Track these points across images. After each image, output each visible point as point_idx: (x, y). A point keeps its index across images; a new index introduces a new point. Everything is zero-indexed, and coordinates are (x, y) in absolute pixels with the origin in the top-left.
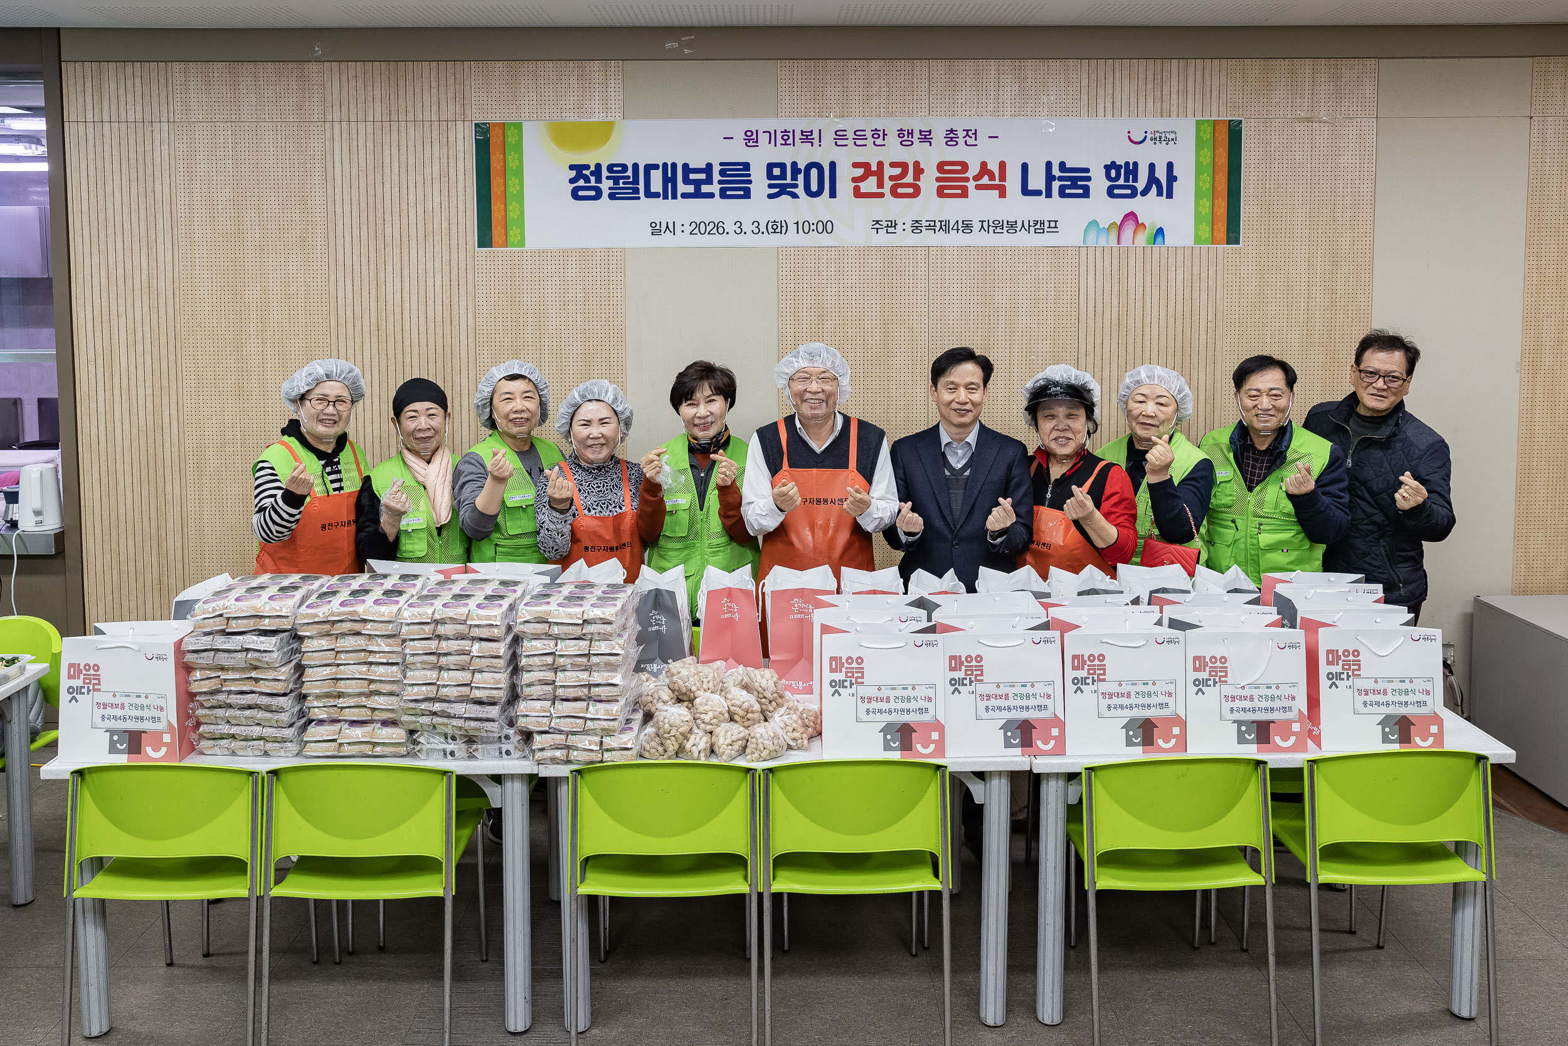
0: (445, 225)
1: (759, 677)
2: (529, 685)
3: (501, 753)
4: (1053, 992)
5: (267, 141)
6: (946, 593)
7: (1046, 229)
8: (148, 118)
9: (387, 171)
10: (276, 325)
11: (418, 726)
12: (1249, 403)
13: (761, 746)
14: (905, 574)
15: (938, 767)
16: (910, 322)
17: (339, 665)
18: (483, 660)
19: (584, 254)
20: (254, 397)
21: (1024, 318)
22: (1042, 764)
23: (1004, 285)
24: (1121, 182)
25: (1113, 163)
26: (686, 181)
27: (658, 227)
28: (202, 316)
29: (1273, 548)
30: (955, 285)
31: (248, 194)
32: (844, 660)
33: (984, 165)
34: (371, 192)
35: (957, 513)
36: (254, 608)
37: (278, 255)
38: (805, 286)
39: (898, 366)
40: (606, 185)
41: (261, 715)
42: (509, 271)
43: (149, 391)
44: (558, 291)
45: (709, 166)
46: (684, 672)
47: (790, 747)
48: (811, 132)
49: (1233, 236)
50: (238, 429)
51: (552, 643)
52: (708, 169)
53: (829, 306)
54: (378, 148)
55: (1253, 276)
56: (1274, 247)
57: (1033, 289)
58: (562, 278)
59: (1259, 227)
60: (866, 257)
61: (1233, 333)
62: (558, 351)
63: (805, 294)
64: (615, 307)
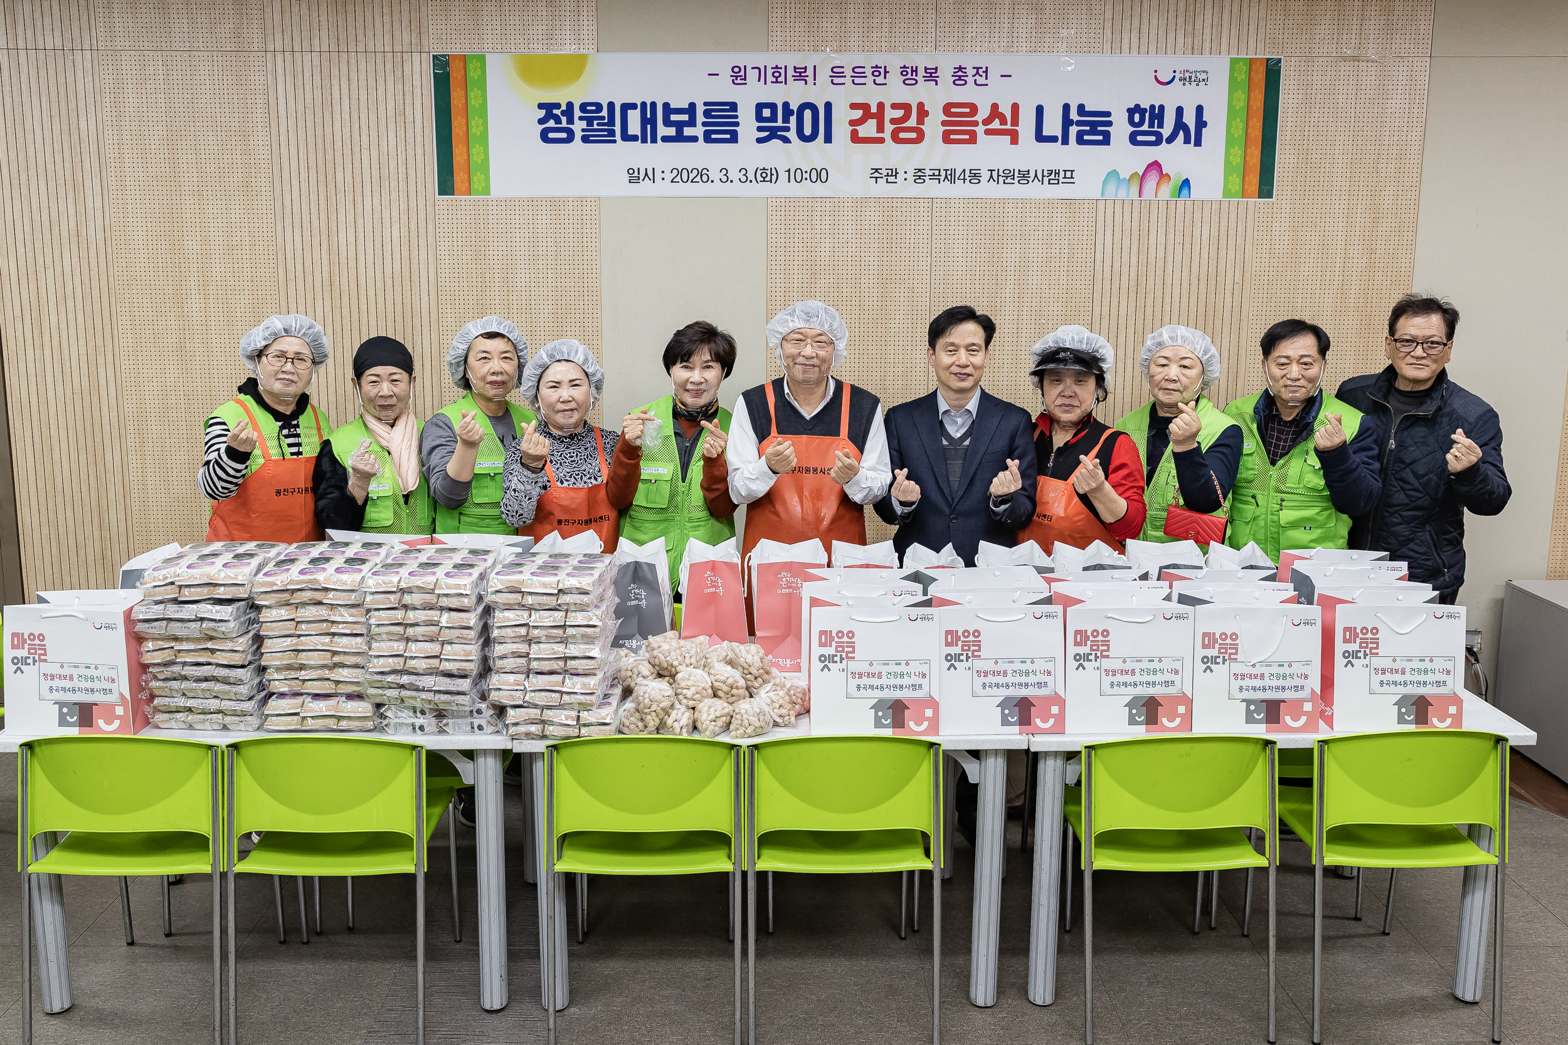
0: (402, 169)
1: (744, 653)
2: (502, 658)
3: (473, 728)
4: (1045, 973)
5: (202, 72)
6: (943, 567)
7: (1061, 180)
8: (68, 46)
9: (337, 108)
10: (219, 279)
11: (385, 700)
12: (1277, 372)
13: (746, 723)
14: (901, 548)
15: (932, 745)
16: (911, 281)
17: (299, 636)
18: (453, 631)
19: (555, 203)
20: (197, 358)
21: (1035, 278)
22: (1039, 743)
23: (1014, 242)
24: (1145, 127)
25: (1137, 106)
26: (667, 123)
27: (636, 174)
28: (138, 269)
29: (1294, 525)
31: (183, 133)
32: (834, 634)
33: (995, 107)
34: (319, 132)
35: (955, 486)
36: (208, 576)
37: (219, 202)
38: (797, 240)
39: (897, 330)
40: (579, 126)
41: (218, 687)
42: (473, 221)
43: (83, 351)
44: (527, 244)
45: (692, 106)
46: (665, 647)
47: (776, 724)
48: (805, 68)
49: (1265, 189)
50: (182, 393)
51: (526, 614)
52: (691, 109)
53: (822, 263)
54: (326, 82)
55: (1287, 233)
56: (1311, 202)
57: (1045, 246)
58: (531, 230)
59: (1295, 179)
60: (864, 209)
61: (1261, 296)
62: (528, 311)
63: (796, 249)
64: (589, 262)
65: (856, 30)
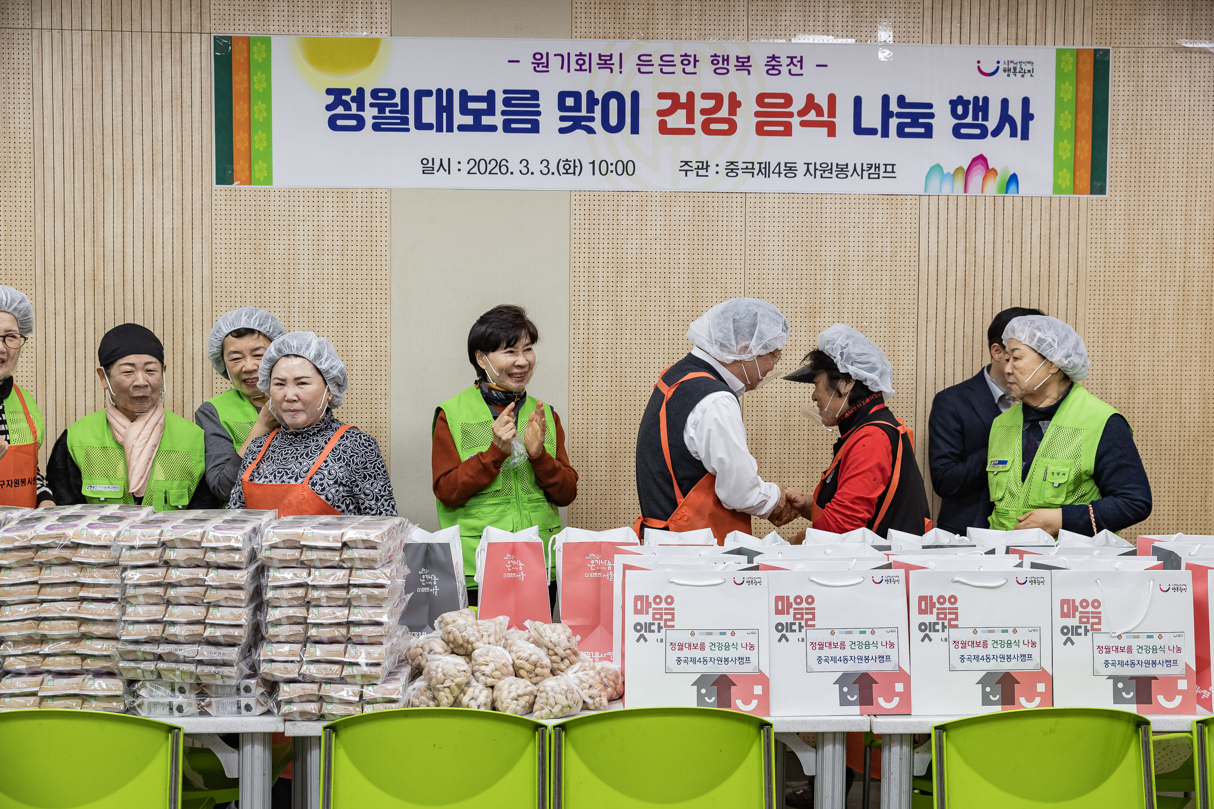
0: (177, 156)
7: (882, 174)
9: (108, 89)
16: (724, 281)
19: (342, 194)
21: (856, 277)
23: (833, 239)
24: (969, 120)
25: (960, 98)
26: (464, 111)
27: (430, 165)
30: (776, 239)
33: (810, 97)
34: (88, 115)
38: (602, 236)
40: (369, 113)
42: (253, 212)
44: (311, 237)
45: (491, 93)
48: (611, 56)
49: (1098, 185)
52: (490, 97)
53: (629, 260)
54: (97, 62)
55: (1122, 231)
56: (1146, 198)
57: (866, 244)
58: (316, 223)
59: (1128, 175)
60: (673, 204)
61: (1097, 297)
62: (311, 310)
63: (601, 246)
64: (379, 258)
65: (664, 17)
